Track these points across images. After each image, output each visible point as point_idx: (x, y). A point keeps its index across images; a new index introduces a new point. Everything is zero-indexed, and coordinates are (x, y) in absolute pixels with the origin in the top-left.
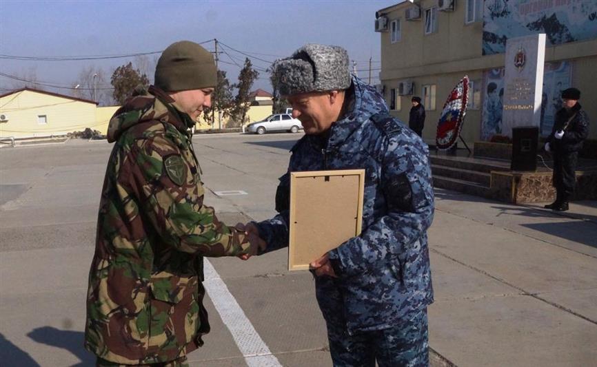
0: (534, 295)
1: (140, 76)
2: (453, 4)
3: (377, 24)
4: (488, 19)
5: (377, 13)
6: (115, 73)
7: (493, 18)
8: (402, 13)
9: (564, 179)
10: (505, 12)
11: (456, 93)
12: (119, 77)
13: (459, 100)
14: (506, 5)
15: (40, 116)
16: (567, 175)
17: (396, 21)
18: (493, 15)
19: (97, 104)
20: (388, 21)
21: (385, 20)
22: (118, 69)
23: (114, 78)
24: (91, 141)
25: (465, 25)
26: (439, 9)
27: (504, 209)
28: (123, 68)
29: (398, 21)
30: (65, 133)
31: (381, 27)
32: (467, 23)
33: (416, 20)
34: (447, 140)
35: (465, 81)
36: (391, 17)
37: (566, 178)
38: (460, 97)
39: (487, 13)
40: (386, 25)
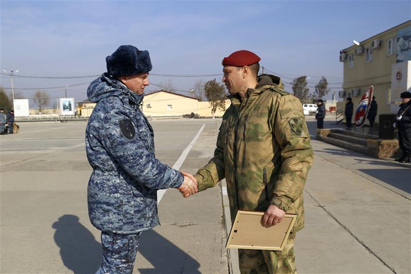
0: (322, 207)
1: (220, 86)
2: (380, 45)
3: (341, 57)
4: (399, 53)
5: (341, 52)
6: (207, 84)
7: (402, 52)
8: (353, 52)
9: (405, 144)
10: (408, 48)
11: (365, 95)
12: (209, 86)
13: (367, 99)
14: (409, 45)
15: (168, 105)
16: (406, 142)
17: (351, 56)
18: (402, 50)
19: (199, 100)
20: (347, 56)
21: (346, 55)
22: (208, 82)
23: (206, 87)
24: (192, 119)
25: (387, 57)
26: (372, 48)
27: (361, 160)
28: (211, 81)
29: (353, 55)
30: (181, 115)
31: (343, 59)
32: (388, 55)
33: (360, 54)
34: (360, 122)
35: (371, 88)
36: (349, 53)
37: (406, 143)
38: (367, 98)
39: (399, 49)
40: (346, 58)
